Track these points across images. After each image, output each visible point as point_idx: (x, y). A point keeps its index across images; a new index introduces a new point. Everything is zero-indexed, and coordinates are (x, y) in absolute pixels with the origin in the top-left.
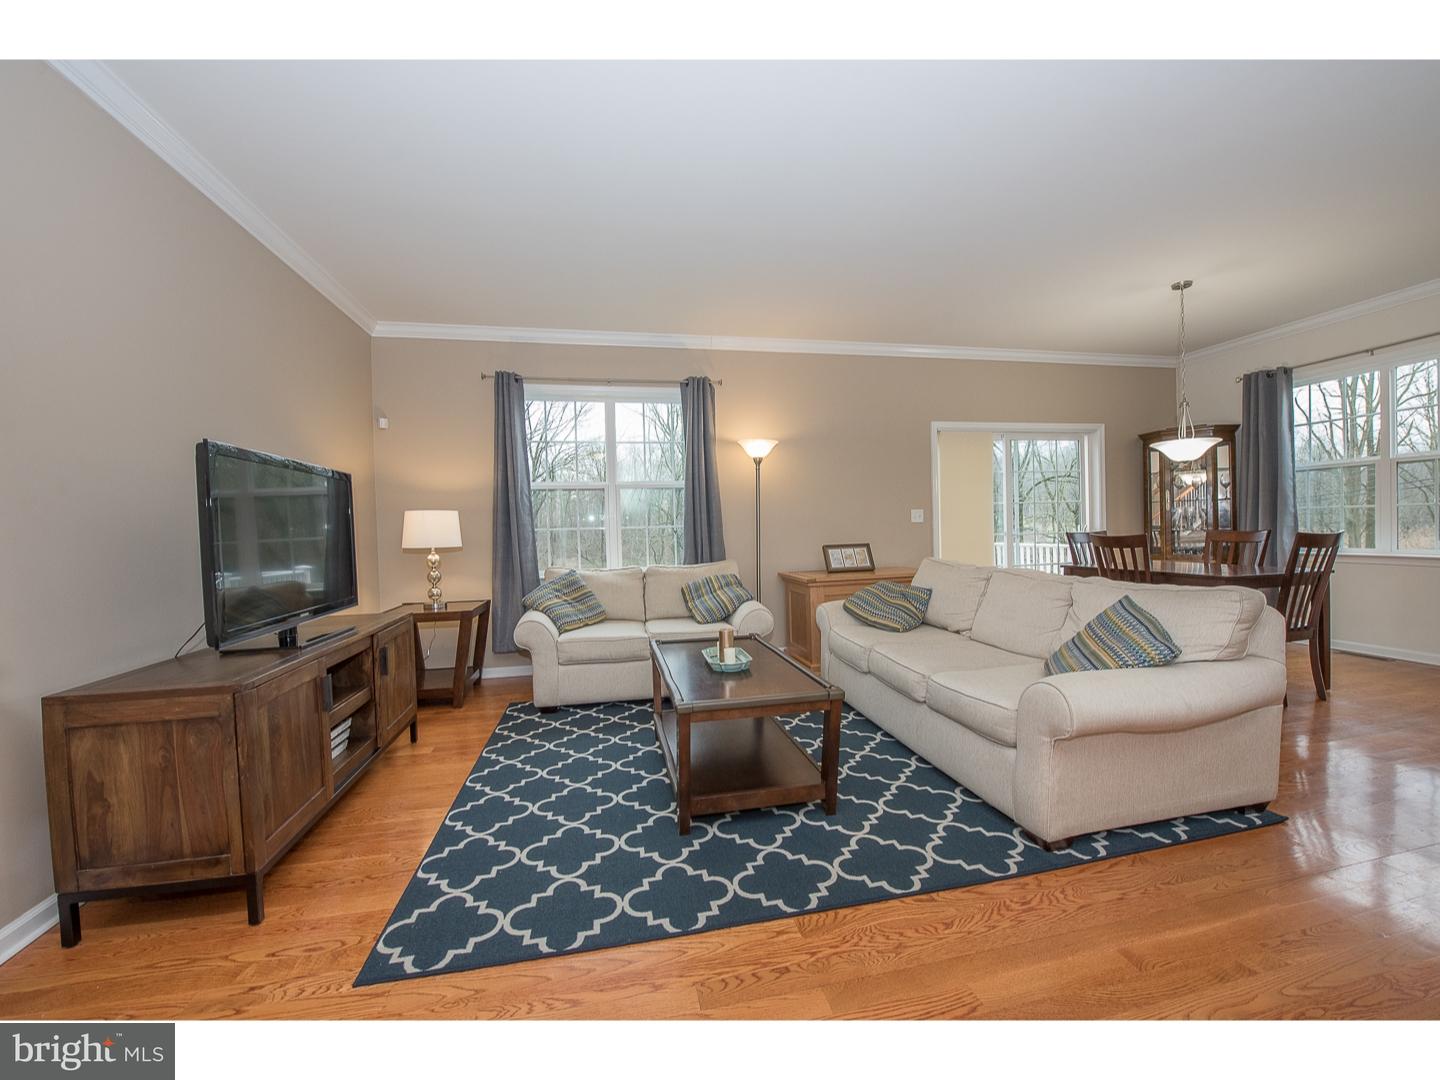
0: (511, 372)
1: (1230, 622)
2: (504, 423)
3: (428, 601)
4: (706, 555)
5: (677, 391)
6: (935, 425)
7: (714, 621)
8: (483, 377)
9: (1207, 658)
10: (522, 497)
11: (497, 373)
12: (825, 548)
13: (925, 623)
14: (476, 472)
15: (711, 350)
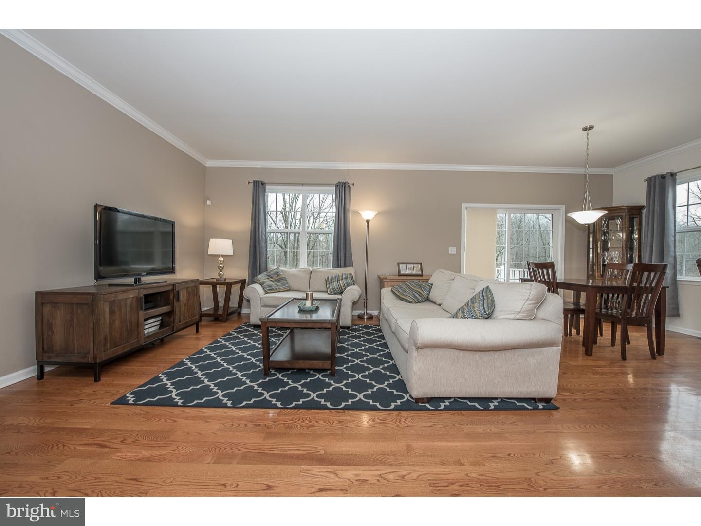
0: (260, 180)
1: (524, 299)
2: (256, 203)
3: (218, 277)
4: (343, 264)
5: (334, 188)
6: (464, 205)
7: (335, 294)
8: (249, 183)
9: (510, 318)
10: (262, 235)
11: (254, 181)
12: (399, 264)
13: (428, 300)
14: (242, 224)
15: (350, 169)
